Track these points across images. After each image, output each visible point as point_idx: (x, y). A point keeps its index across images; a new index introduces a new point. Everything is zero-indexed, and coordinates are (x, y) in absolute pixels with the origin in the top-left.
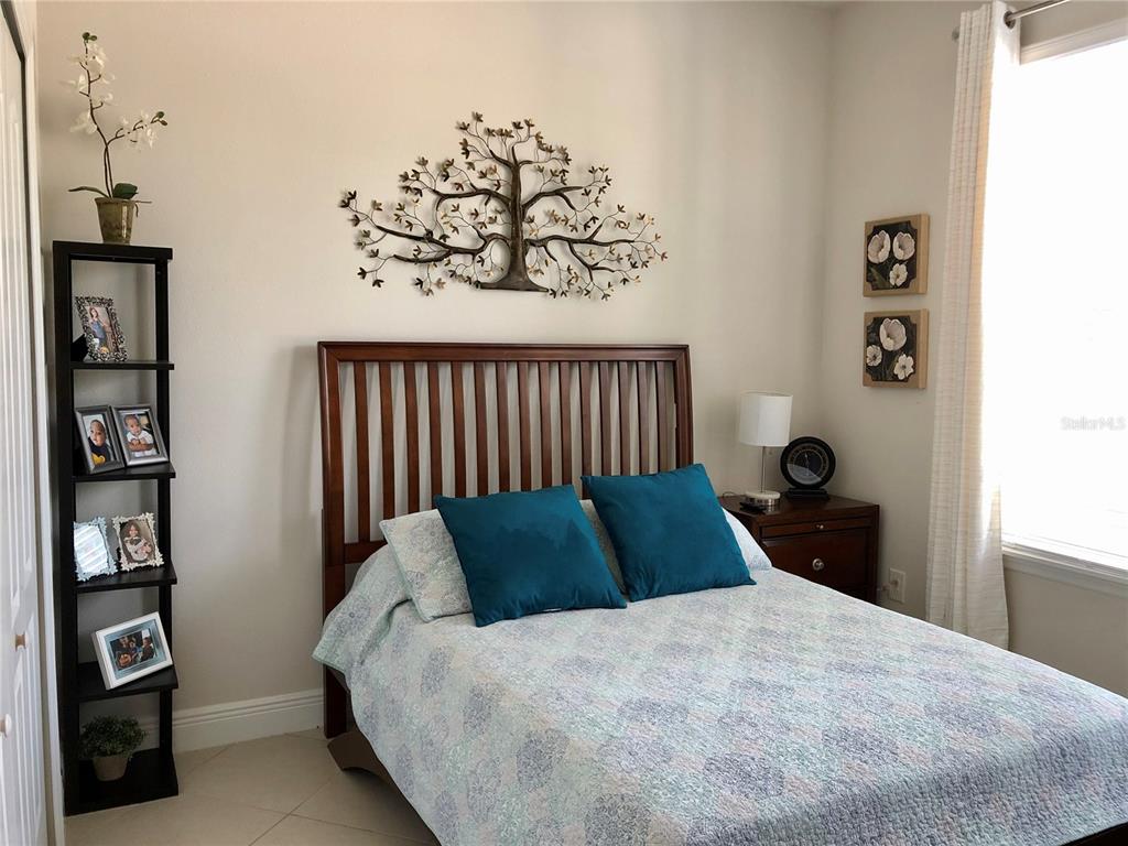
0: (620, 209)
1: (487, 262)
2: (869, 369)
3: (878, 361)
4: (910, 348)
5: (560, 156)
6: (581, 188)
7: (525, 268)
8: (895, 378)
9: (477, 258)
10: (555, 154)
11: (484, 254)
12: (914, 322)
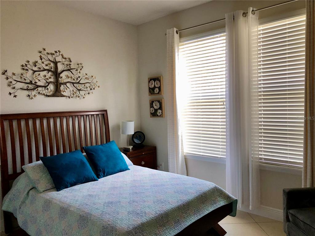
0: (86, 74)
1: (49, 89)
2: (151, 113)
3: (153, 112)
4: (161, 108)
5: (68, 60)
6: (75, 69)
7: (61, 91)
8: (158, 115)
9: (46, 88)
10: (67, 60)
11: (48, 87)
12: (161, 102)
